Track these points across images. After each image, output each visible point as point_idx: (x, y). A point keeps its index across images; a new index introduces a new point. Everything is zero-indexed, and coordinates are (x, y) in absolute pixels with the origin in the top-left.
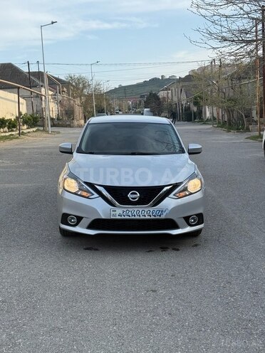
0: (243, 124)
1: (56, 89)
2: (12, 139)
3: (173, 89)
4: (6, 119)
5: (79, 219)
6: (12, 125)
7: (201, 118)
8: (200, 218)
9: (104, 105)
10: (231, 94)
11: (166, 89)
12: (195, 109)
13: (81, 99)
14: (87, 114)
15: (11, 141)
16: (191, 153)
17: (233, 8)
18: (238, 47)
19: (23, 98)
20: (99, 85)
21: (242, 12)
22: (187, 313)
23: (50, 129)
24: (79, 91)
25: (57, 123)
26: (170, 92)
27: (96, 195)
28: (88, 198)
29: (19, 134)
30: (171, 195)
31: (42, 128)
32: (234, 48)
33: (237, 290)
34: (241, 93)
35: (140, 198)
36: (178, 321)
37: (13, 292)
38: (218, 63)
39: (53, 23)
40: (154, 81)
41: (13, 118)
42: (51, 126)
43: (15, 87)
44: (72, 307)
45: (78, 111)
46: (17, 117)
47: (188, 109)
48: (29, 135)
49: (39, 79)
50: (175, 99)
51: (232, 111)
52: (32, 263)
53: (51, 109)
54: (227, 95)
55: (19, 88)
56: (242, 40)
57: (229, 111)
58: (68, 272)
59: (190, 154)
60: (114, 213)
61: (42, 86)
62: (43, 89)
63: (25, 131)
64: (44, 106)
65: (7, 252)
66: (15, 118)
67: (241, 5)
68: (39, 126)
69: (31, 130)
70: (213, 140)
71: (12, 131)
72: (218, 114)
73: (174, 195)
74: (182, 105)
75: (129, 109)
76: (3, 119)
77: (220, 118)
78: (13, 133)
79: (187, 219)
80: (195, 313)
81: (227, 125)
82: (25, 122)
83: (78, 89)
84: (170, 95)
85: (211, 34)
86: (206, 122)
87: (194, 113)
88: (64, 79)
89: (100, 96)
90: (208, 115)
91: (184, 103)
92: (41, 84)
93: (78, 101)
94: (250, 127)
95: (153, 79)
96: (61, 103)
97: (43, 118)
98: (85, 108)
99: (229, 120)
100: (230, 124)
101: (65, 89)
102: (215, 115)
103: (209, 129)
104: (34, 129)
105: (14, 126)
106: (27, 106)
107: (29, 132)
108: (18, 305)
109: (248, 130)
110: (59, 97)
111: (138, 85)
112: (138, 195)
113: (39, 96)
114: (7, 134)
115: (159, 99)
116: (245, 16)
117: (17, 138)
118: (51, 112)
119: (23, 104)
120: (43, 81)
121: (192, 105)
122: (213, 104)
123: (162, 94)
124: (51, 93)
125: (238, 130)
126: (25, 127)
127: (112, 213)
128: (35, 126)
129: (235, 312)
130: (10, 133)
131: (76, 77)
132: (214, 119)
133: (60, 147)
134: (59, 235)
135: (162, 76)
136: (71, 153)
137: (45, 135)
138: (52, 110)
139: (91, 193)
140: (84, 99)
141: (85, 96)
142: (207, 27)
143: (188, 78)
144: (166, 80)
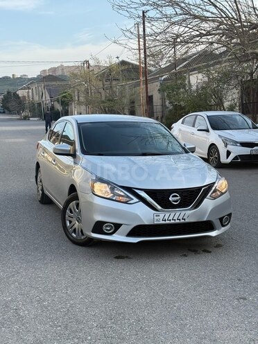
3: (34, 88)
5: (117, 226)
28: (126, 203)
40: (6, 79)
47: (53, 108)
50: (36, 98)
60: (158, 218)
73: (210, 196)
79: (221, 220)
95: (4, 78)
112: (179, 197)
115: (19, 97)
123: (21, 93)
127: (156, 218)
139: (130, 197)
144: (18, 78)
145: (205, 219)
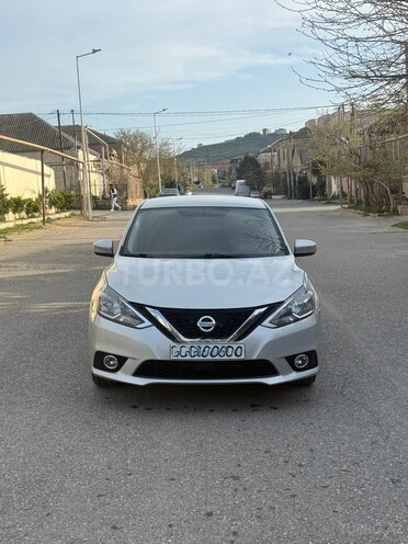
0: (388, 204)
1: (101, 152)
2: (31, 229)
3: (281, 149)
4: (23, 198)
5: (122, 360)
6: (32, 208)
7: (323, 194)
8: (312, 359)
9: (176, 175)
10: (369, 158)
11: (270, 150)
12: (314, 180)
13: (139, 167)
14: (148, 189)
15: (31, 233)
16: (299, 254)
17: (368, 27)
18: (377, 87)
19: (51, 166)
20: (166, 144)
21: (381, 33)
22: (286, 516)
23: (91, 213)
24: (137, 154)
25: (101, 204)
26: (276, 154)
27: (148, 323)
28: (135, 327)
29: (44, 221)
30: (266, 322)
31: (78, 212)
32: (371, 87)
33: (367, 477)
34: (385, 156)
35: (216, 327)
36: (272, 529)
37: (12, 480)
38: (348, 109)
39: (94, 51)
40: (252, 137)
41: (34, 197)
42: (94, 209)
43: (37, 150)
44: (104, 504)
45: (135, 185)
46: (40, 196)
47: (304, 180)
48: (59, 222)
49: (74, 136)
50: (284, 165)
51: (372, 183)
52: (47, 431)
53: (92, 182)
54: (363, 159)
55: (43, 151)
56: (381, 76)
57: (367, 184)
58: (103, 446)
59: (296, 255)
61: (79, 147)
62: (80, 152)
63: (52, 217)
64: (81, 178)
65: (9, 413)
66: (37, 196)
67: (379, 22)
68: (75, 209)
69: (63, 215)
70: (342, 229)
71: (33, 217)
72: (350, 188)
73: (270, 322)
74: (295, 175)
75: (214, 181)
76: (19, 198)
77: (354, 194)
78: (34, 220)
79: (291, 360)
80: (298, 515)
81: (364, 205)
82: (53, 203)
83: (134, 151)
84: (276, 158)
85: (333, 67)
86: (332, 200)
87: (313, 187)
88: (113, 136)
89: (168, 161)
90: (335, 189)
91: (297, 170)
92: (77, 144)
93: (134, 170)
94: (399, 207)
95: (250, 135)
96: (107, 173)
97: (80, 197)
98: (145, 180)
99: (367, 198)
100: (368, 204)
101: (114, 152)
102: (345, 189)
103: (335, 211)
104: (67, 214)
105: (36, 210)
106: (56, 178)
107: (59, 219)
108: (19, 501)
109: (396, 213)
110: (106, 163)
111: (228, 144)
112: (214, 322)
113: (74, 164)
114: (25, 222)
115: (257, 165)
116: (387, 39)
117: (40, 227)
118: (93, 188)
119: (49, 176)
120: (80, 140)
121: (309, 174)
122: (341, 172)
123: (263, 158)
124: (92, 157)
125: (380, 212)
126: (53, 210)
128: (69, 209)
129: (364, 513)
130: (30, 220)
131: (131, 133)
132: (344, 195)
133: (95, 247)
134: (92, 384)
135: (264, 130)
136: (112, 255)
137: (83, 222)
138: (95, 184)
139: (140, 319)
140: (143, 166)
141: (146, 161)
142: (327, 56)
143: (303, 133)
144: (271, 134)
145: (254, 358)
